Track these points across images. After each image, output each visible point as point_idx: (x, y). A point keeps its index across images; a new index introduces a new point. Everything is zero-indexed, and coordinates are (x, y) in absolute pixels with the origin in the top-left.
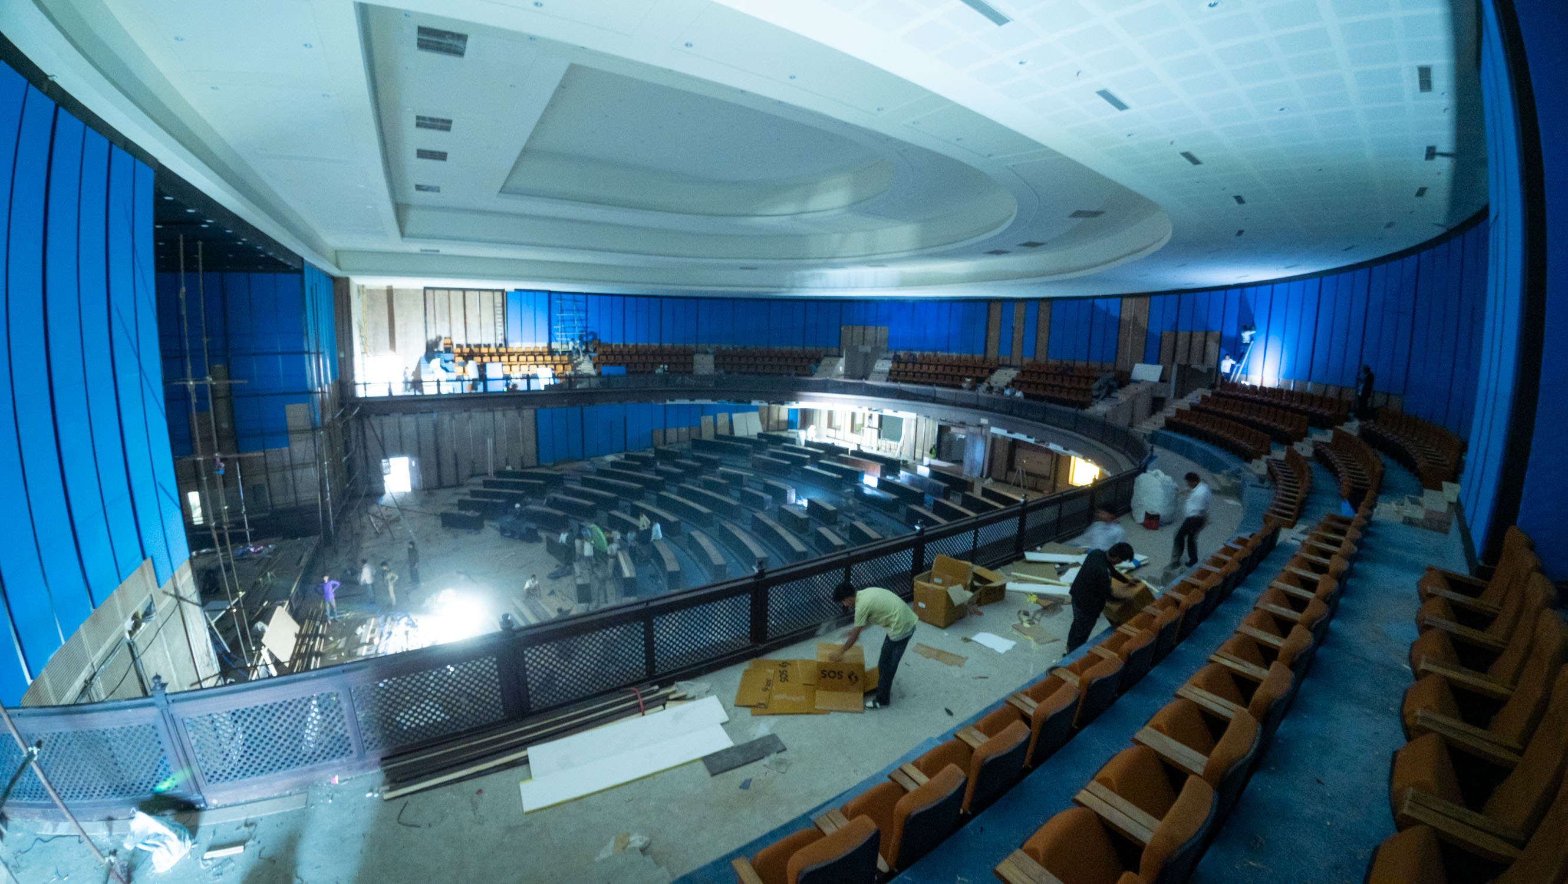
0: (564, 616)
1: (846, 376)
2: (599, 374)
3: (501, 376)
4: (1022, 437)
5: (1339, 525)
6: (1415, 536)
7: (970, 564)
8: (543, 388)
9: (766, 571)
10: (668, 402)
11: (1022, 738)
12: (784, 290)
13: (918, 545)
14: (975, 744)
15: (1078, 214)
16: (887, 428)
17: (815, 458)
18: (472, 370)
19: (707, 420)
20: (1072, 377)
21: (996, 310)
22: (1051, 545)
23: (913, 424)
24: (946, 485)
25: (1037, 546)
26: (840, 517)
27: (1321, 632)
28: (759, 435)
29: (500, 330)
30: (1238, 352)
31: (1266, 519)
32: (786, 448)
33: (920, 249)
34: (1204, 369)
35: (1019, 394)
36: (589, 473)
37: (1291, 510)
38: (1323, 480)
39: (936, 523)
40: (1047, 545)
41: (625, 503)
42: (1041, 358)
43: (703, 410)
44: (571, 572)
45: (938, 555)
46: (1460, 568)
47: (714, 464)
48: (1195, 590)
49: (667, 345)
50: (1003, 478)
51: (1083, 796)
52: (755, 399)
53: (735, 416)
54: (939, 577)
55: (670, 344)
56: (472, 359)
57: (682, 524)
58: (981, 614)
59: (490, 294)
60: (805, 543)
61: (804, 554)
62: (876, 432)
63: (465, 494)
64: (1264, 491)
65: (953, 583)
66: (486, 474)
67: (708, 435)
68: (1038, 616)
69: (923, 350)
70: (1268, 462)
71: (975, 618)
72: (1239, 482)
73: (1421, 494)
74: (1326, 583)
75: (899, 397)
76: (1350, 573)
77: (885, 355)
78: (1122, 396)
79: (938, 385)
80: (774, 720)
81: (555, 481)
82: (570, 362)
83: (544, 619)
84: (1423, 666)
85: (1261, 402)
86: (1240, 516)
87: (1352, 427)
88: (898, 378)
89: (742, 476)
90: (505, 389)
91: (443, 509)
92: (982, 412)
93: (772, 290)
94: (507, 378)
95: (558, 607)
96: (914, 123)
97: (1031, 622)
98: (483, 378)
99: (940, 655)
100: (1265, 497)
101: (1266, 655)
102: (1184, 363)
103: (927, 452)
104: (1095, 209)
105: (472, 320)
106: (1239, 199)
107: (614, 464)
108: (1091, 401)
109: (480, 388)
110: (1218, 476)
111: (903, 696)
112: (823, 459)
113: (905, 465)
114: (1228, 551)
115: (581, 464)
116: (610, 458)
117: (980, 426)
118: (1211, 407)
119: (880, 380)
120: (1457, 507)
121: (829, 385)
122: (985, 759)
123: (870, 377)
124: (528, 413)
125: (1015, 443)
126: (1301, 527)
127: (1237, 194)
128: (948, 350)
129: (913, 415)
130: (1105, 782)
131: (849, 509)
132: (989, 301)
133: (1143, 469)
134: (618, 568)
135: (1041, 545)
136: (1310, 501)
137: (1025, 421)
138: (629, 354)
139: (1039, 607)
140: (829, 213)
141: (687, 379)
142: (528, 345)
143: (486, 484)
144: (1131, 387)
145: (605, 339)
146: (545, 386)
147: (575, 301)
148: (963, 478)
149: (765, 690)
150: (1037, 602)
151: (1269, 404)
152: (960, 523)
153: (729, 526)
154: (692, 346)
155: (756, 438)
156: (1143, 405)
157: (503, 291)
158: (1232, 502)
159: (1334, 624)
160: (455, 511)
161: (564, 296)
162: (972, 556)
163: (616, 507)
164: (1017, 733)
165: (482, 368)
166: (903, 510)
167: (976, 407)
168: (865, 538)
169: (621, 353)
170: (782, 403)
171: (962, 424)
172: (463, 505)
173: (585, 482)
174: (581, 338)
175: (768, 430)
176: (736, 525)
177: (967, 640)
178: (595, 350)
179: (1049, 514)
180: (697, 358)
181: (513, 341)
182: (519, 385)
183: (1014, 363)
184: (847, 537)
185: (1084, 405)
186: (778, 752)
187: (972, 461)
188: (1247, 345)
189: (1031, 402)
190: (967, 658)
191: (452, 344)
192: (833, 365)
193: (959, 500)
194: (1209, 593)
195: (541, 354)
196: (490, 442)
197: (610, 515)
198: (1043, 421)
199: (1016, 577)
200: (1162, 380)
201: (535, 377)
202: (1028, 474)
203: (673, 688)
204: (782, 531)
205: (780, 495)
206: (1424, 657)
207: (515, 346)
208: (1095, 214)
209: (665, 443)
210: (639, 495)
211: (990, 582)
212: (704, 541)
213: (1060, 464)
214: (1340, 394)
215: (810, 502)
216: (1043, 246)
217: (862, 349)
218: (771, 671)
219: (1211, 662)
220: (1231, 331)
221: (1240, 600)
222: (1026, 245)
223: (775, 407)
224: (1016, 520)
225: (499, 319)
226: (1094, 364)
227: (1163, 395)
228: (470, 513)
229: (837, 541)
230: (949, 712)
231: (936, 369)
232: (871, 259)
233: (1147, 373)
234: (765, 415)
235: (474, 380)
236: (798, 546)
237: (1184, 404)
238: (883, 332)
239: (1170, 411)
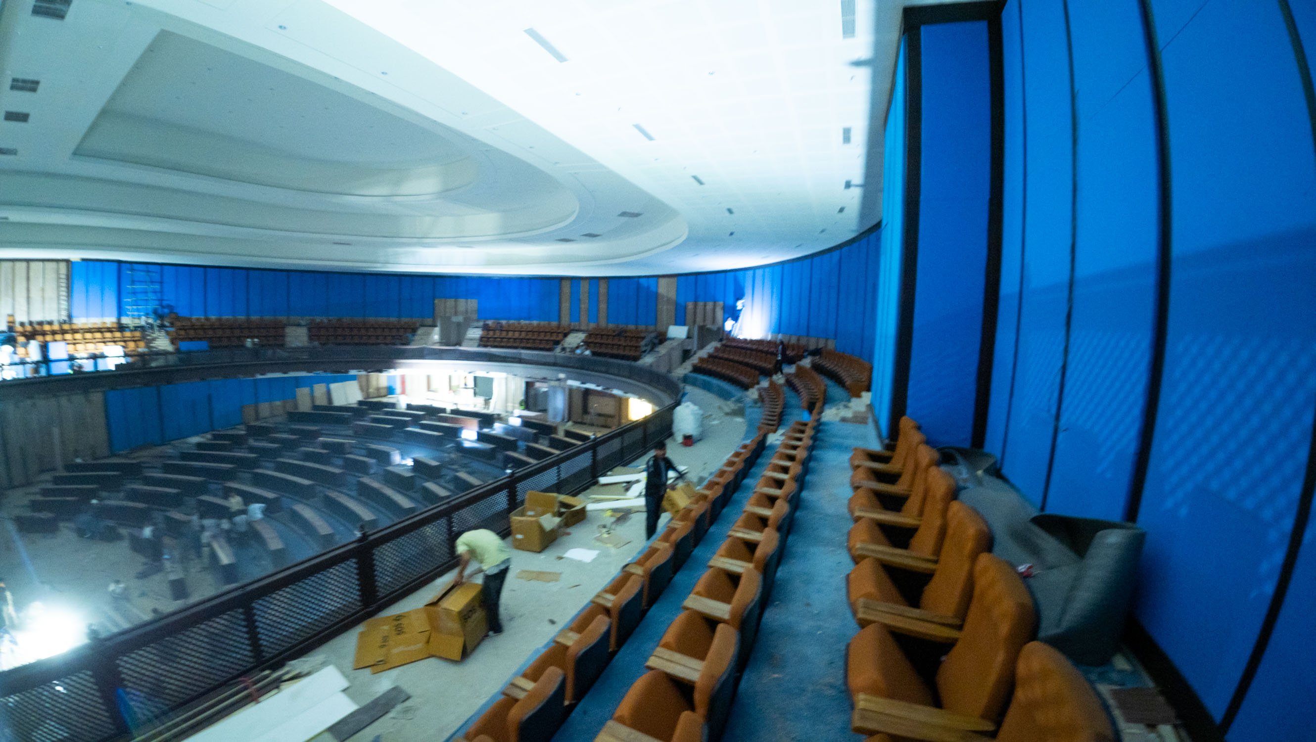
0: (160, 617)
1: (441, 343)
2: (178, 351)
3: (65, 357)
4: (591, 386)
5: (801, 428)
6: (849, 428)
7: (555, 495)
8: (113, 368)
9: (369, 533)
10: (259, 377)
11: (604, 628)
12: (379, 265)
13: (511, 486)
14: (569, 643)
15: (624, 214)
16: (482, 387)
17: (416, 420)
18: (33, 352)
19: (303, 393)
20: (626, 337)
21: (566, 287)
22: (618, 469)
23: (504, 382)
24: (535, 431)
25: (608, 471)
26: (444, 471)
27: (795, 502)
28: (360, 403)
29: (64, 304)
30: (735, 315)
31: (759, 428)
32: (387, 413)
33: (503, 234)
34: (714, 328)
35: (587, 352)
36: (170, 457)
37: (774, 421)
38: (793, 400)
39: (527, 463)
40: (615, 470)
41: (215, 486)
42: (603, 323)
43: (298, 382)
44: (159, 569)
45: (527, 491)
46: (875, 446)
47: (315, 435)
48: (716, 487)
49: (254, 318)
50: (579, 420)
51: (652, 662)
52: (353, 369)
53: (333, 386)
54: (531, 510)
55: (258, 317)
56: (34, 339)
57: (284, 499)
58: (569, 534)
59: (54, 265)
60: (412, 499)
61: (412, 510)
62: (472, 391)
63: (36, 494)
64: (756, 410)
65: (543, 513)
66: (54, 469)
67: (304, 406)
68: (614, 526)
69: (509, 319)
70: (759, 389)
71: (565, 538)
72: (742, 405)
73: (849, 401)
74: (795, 468)
75: (490, 360)
76: (810, 458)
77: (476, 324)
78: (662, 350)
79: (523, 348)
80: (394, 673)
81: (133, 471)
82: (143, 338)
83: (137, 622)
84: (857, 514)
85: (751, 350)
86: (744, 428)
87: (806, 362)
88: (489, 344)
89: (342, 444)
90: (71, 372)
91: (17, 512)
92: (561, 368)
93: (364, 265)
94: (72, 358)
95: (151, 608)
96: (494, 129)
97: (608, 533)
98: (46, 360)
99: (539, 576)
100: (758, 414)
101: (763, 522)
102: (701, 324)
103: (517, 405)
104: (636, 212)
105: (35, 294)
106: (730, 211)
107: (199, 446)
108: (641, 355)
109: (43, 372)
110: (729, 403)
111: (512, 619)
112: (425, 420)
113: (499, 418)
114: (737, 454)
115: (160, 449)
116: (195, 440)
117: (559, 380)
118: (721, 355)
119: (471, 346)
120: (870, 407)
121: (425, 352)
122: (578, 653)
123: (463, 344)
124: (97, 397)
125: (587, 393)
126: (781, 431)
127: (729, 207)
128: (529, 318)
129: (503, 375)
130: (667, 646)
131: (452, 462)
132: (561, 279)
133: (678, 404)
134: (214, 556)
135: (610, 470)
136: (785, 413)
137: (593, 373)
138: (213, 328)
139: (613, 519)
140: (422, 198)
141: (280, 353)
142: (95, 321)
143: (57, 480)
144: (667, 343)
145: (183, 312)
146: (117, 366)
147: (149, 271)
148: (548, 423)
149: (382, 646)
150: (612, 516)
151: (757, 350)
152: (548, 461)
153: (333, 494)
154: (283, 318)
155: (355, 406)
156: (677, 355)
157: (67, 261)
158: (739, 420)
159: (804, 494)
160: (28, 514)
161: (136, 266)
162: (558, 487)
163: (206, 492)
164: (601, 624)
165: (44, 348)
166: (500, 456)
167: (554, 364)
168: (468, 486)
169: (203, 328)
170: (380, 371)
171: (544, 380)
172: (35, 506)
173: (168, 468)
174: (155, 312)
175: (368, 396)
176: (342, 493)
177: (560, 558)
178: (172, 325)
179: (616, 444)
180: (289, 331)
181: (77, 317)
182: (85, 366)
183: (583, 328)
184: (452, 488)
185: (636, 359)
186: (404, 701)
187: (555, 409)
188: (740, 310)
189: (595, 358)
190: (561, 573)
191: (13, 322)
192: (429, 334)
193: (546, 442)
194: (727, 487)
195: (110, 330)
196: (56, 431)
197: (199, 500)
198: (607, 372)
199: (594, 498)
200: (689, 337)
201: (103, 356)
202: (600, 415)
203: (286, 669)
204: (389, 492)
205: (384, 458)
206: (857, 507)
207: (80, 322)
208: (637, 215)
209: (257, 418)
210: (230, 475)
211: (574, 506)
212: (307, 513)
213: (621, 404)
214: (798, 340)
215: (415, 461)
216: (598, 237)
217: (455, 319)
218: (386, 627)
219: (730, 536)
220: (730, 301)
221: (748, 488)
222: (586, 235)
223: (374, 375)
224: (589, 454)
225: (64, 293)
226: (642, 327)
227: (689, 348)
228: (45, 515)
229: (443, 493)
230: (552, 622)
231: (520, 335)
232: (459, 240)
233: (678, 332)
234: (364, 384)
235: (37, 363)
236: (405, 503)
237: (703, 353)
238: (473, 304)
239: (695, 360)
